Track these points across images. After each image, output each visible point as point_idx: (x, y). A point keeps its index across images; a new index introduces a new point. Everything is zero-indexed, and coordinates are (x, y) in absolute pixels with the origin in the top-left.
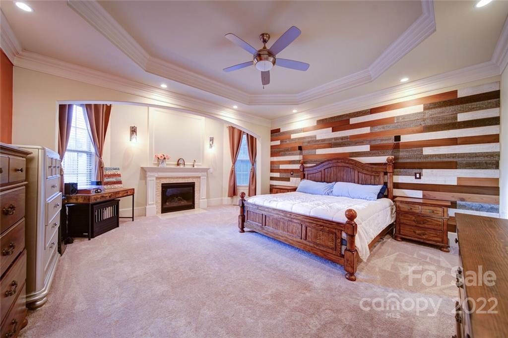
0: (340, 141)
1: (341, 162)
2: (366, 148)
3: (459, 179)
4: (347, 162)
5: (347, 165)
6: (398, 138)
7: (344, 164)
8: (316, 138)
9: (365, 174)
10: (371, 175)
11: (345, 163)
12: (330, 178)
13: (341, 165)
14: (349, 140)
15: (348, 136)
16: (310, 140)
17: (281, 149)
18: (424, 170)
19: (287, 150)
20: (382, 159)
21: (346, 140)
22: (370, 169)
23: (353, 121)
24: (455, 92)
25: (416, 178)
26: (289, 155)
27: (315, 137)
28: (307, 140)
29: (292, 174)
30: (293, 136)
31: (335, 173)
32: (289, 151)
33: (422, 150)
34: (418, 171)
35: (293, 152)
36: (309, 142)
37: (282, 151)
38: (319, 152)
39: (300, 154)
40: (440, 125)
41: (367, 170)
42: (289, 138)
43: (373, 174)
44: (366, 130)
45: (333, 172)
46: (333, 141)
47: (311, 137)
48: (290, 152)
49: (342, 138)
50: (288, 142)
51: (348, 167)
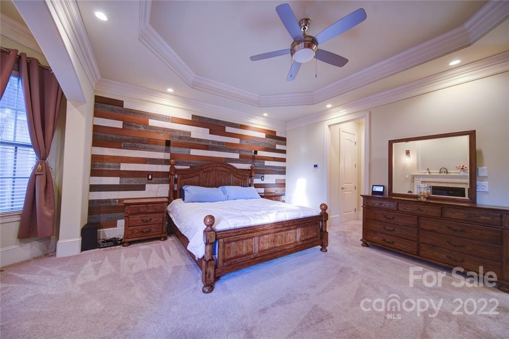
0: (217, 145)
1: (221, 166)
2: (236, 156)
3: (276, 180)
4: (225, 166)
5: (225, 169)
6: (256, 152)
7: (222, 169)
8: (190, 135)
9: (238, 178)
10: (242, 179)
11: (224, 167)
12: (209, 183)
13: (220, 169)
14: (224, 146)
15: (223, 142)
16: (182, 135)
17: (125, 137)
18: (265, 175)
19: (141, 141)
20: (247, 166)
21: (222, 146)
22: (241, 173)
23: (228, 129)
24: (275, 132)
25: (262, 180)
26: (145, 149)
27: (190, 133)
28: (178, 134)
29: (151, 179)
30: (152, 123)
31: (214, 177)
32: (143, 143)
33: (264, 162)
34: (263, 175)
35: (153, 146)
36: (180, 138)
37: (128, 141)
38: (194, 152)
39: (166, 151)
40: (270, 148)
41: (240, 175)
42: (146, 124)
43: (243, 178)
44: (237, 141)
45: (212, 176)
46: (210, 143)
47: (184, 132)
48: (147, 145)
49: (219, 143)
50: (142, 129)
51: (226, 172)
